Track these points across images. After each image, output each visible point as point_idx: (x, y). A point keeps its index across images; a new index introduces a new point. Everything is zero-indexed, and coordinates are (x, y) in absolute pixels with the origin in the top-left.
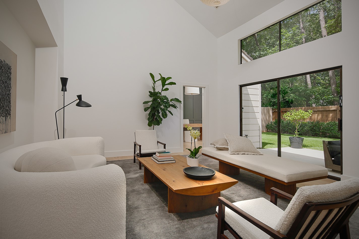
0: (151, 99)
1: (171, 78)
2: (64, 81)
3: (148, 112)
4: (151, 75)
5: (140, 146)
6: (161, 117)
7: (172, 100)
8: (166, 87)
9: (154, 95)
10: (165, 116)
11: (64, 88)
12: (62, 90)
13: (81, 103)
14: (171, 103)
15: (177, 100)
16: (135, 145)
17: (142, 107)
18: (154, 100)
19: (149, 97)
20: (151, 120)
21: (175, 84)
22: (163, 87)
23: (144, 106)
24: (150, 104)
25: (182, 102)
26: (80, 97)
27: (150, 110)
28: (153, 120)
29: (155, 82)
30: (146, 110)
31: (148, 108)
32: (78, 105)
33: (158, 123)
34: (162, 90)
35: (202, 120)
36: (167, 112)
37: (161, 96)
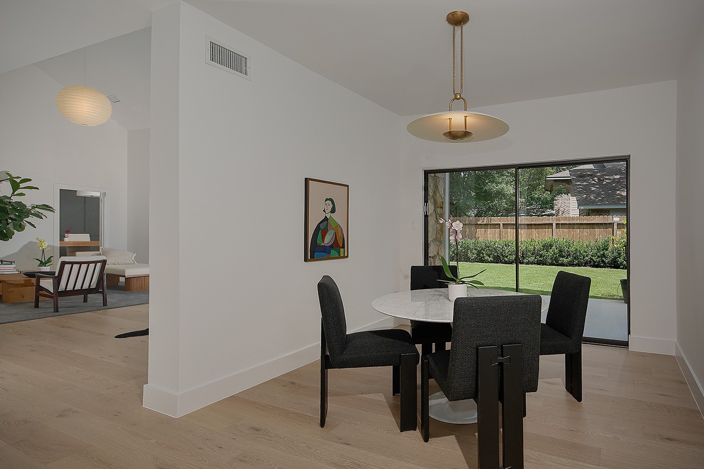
1: (30, 180)
6: (12, 229)
7: (33, 208)
8: (19, 191)
10: (20, 228)
14: (33, 212)
15: (47, 208)
21: (36, 188)
22: (14, 191)
33: (6, 237)
34: (13, 195)
36: (24, 224)
37: (9, 202)
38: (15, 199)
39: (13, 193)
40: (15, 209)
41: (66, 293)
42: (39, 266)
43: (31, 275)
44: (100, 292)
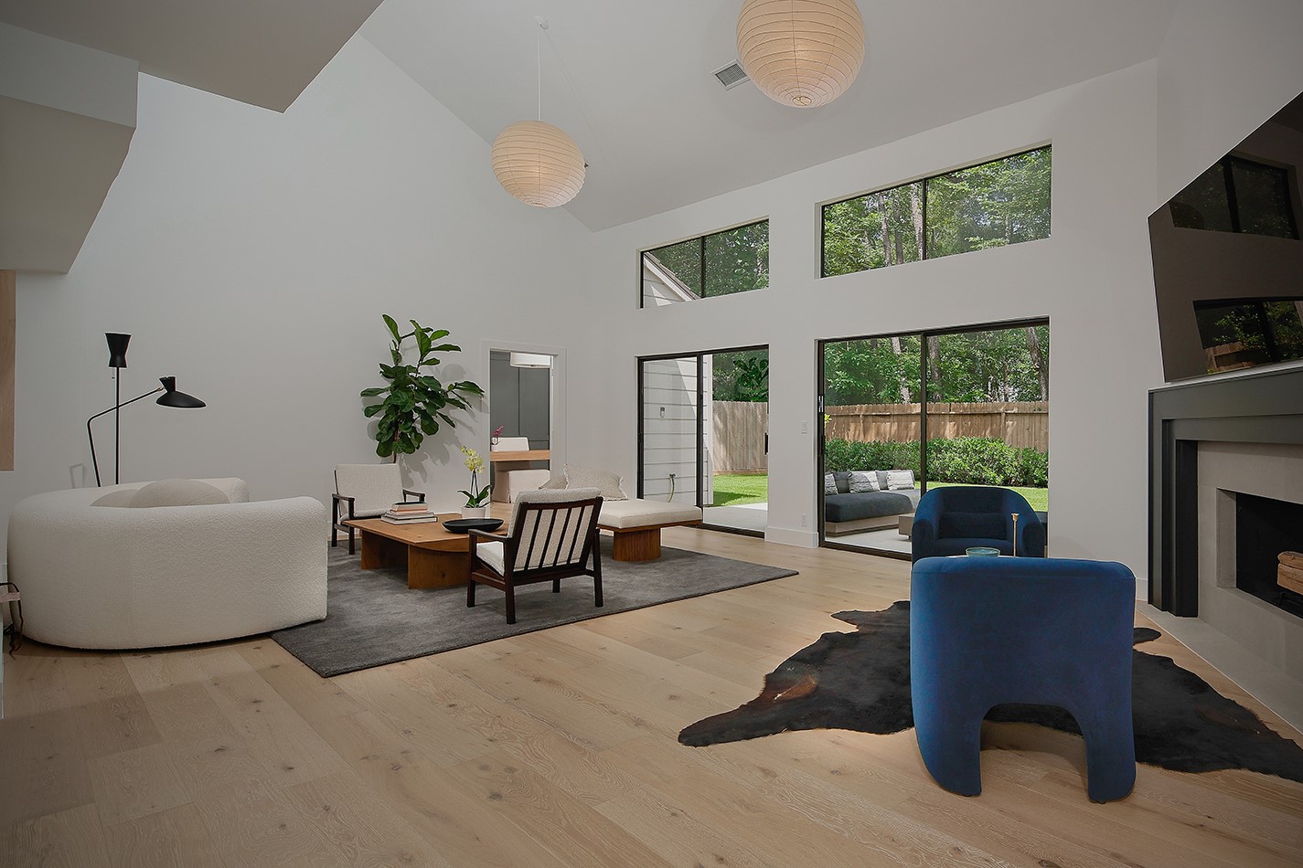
0: (387, 384)
1: (447, 333)
2: (118, 345)
3: (377, 418)
4: (388, 319)
5: (351, 501)
6: (420, 431)
7: (451, 388)
8: (430, 356)
9: (397, 374)
10: (431, 428)
11: (118, 359)
12: (112, 364)
13: (171, 396)
14: (451, 396)
15: (472, 387)
16: (336, 501)
17: (359, 405)
18: (396, 388)
19: (383, 379)
20: (385, 439)
21: (457, 349)
22: (423, 355)
23: (364, 402)
24: (384, 396)
25: (487, 393)
26: (169, 383)
27: (382, 413)
28: (392, 439)
29: (400, 340)
30: (369, 413)
31: (378, 408)
32: (162, 401)
33: (410, 446)
34: (421, 363)
35: (549, 441)
36: (438, 419)
37: (416, 379)
38: (425, 371)
39: (421, 360)
40: (423, 390)
41: (530, 576)
42: (468, 506)
43: (455, 527)
44: (589, 573)
